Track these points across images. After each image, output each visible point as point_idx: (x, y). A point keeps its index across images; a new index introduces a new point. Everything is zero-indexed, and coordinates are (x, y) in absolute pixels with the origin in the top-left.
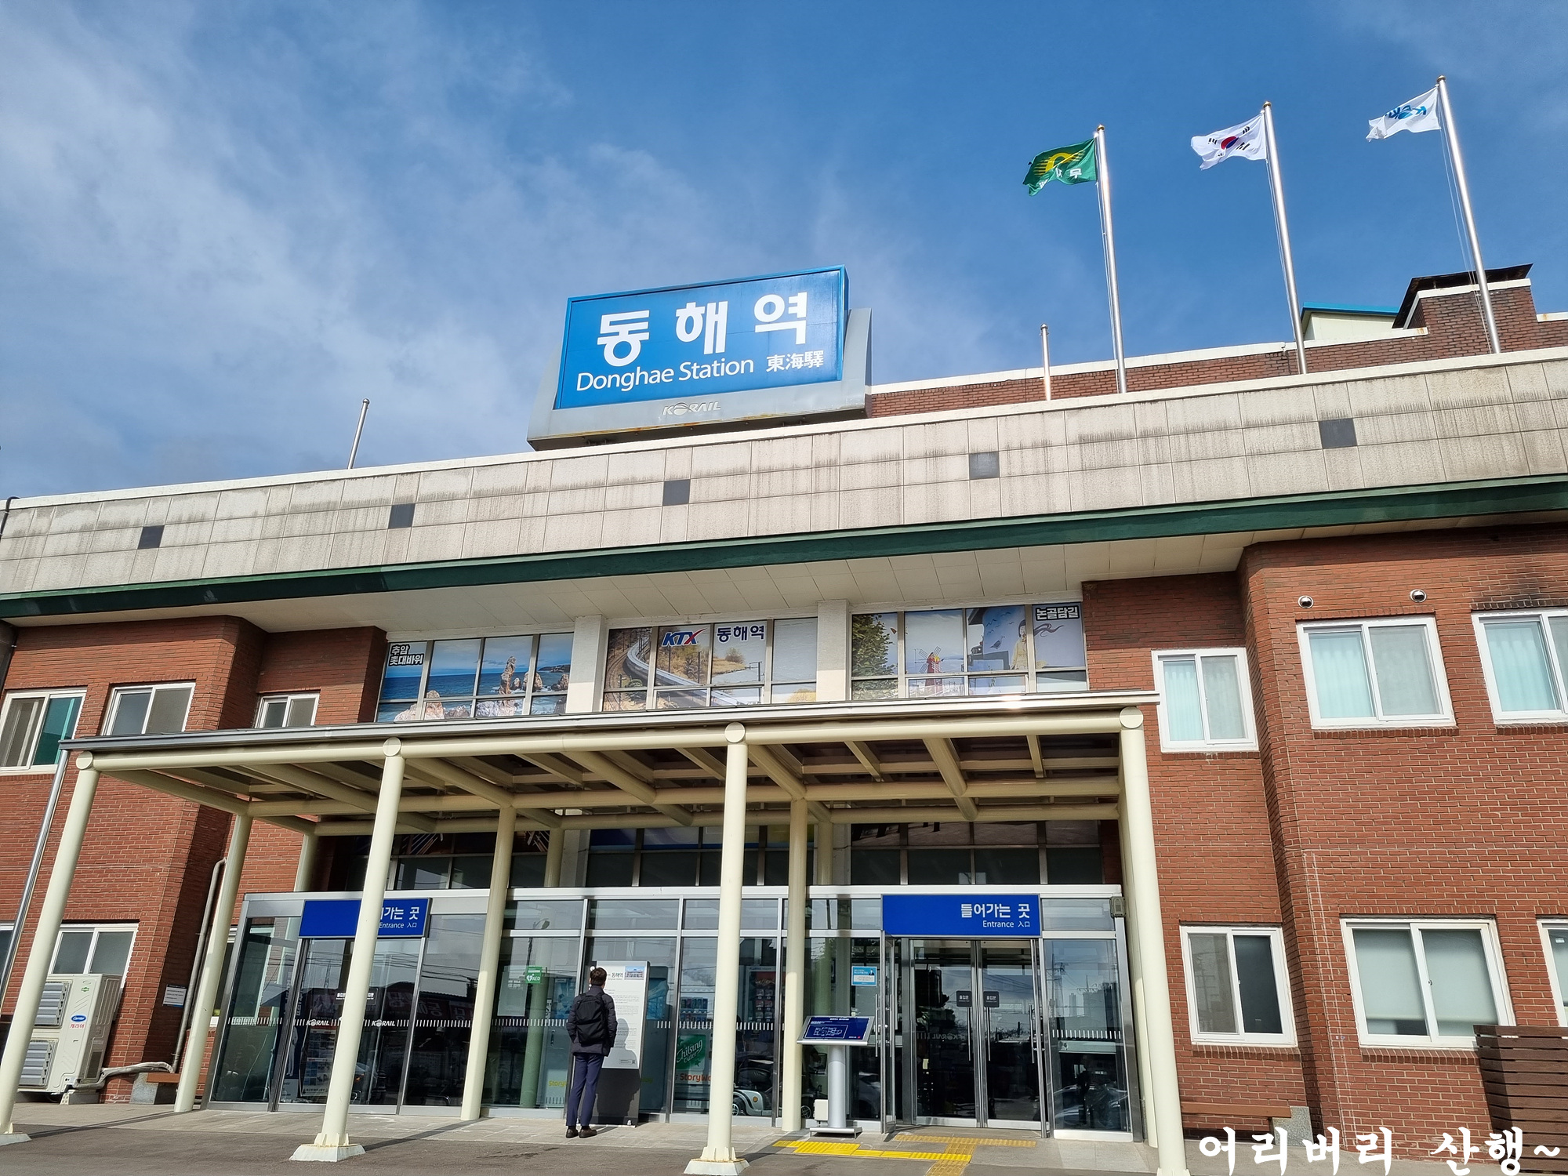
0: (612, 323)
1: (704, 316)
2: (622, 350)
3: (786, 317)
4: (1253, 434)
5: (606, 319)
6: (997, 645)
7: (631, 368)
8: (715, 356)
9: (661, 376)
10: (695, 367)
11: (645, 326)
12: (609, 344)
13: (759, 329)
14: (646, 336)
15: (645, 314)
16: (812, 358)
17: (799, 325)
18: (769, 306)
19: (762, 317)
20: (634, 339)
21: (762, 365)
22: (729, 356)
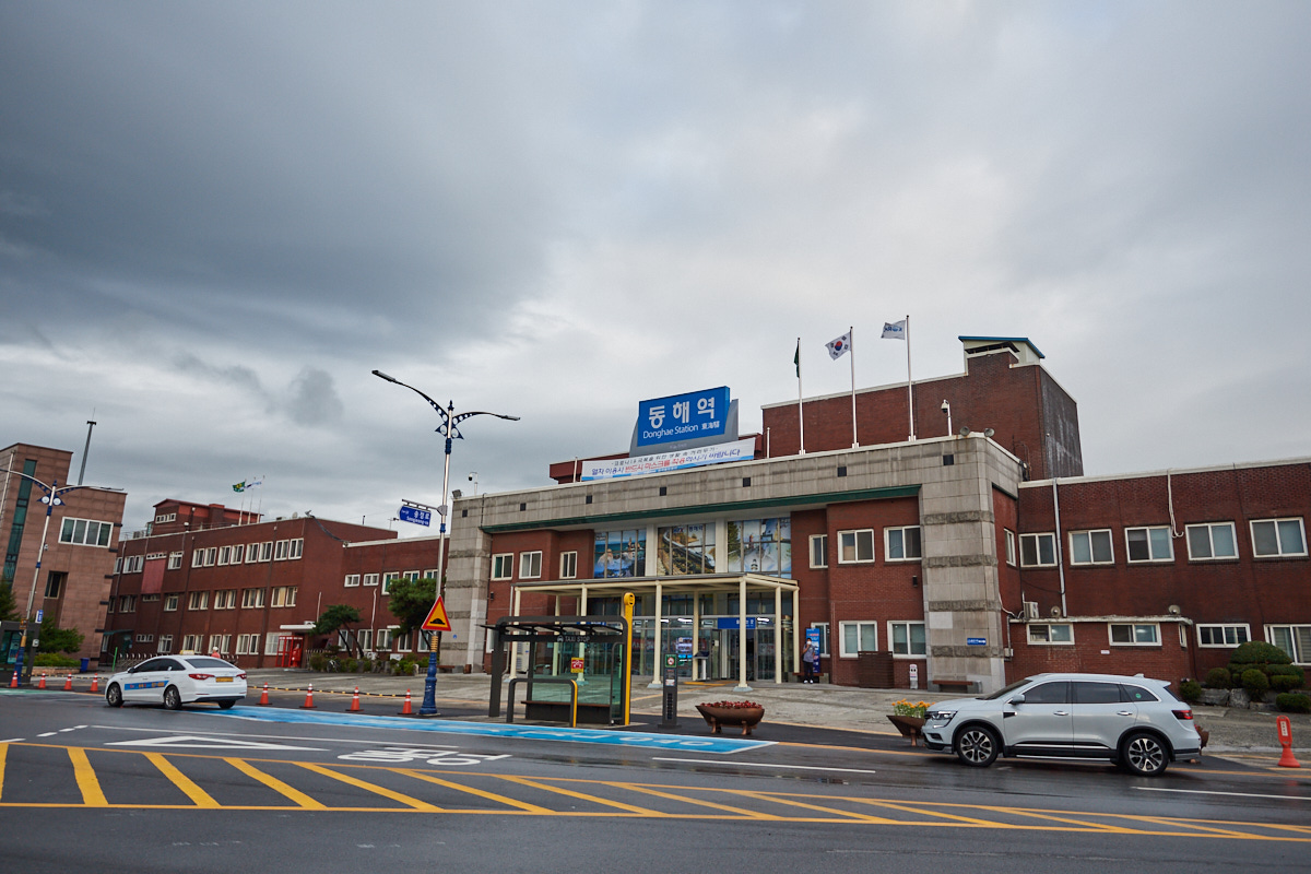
0: (654, 412)
1: (682, 408)
2: (657, 422)
3: (708, 408)
4: (820, 471)
5: (651, 409)
6: (770, 532)
7: (660, 429)
8: (686, 424)
9: (669, 432)
10: (680, 428)
11: (663, 412)
12: (653, 419)
13: (699, 413)
14: (664, 416)
15: (663, 407)
16: (716, 424)
17: (712, 411)
18: (702, 404)
19: (699, 407)
20: (661, 418)
21: (700, 427)
22: (691, 423)
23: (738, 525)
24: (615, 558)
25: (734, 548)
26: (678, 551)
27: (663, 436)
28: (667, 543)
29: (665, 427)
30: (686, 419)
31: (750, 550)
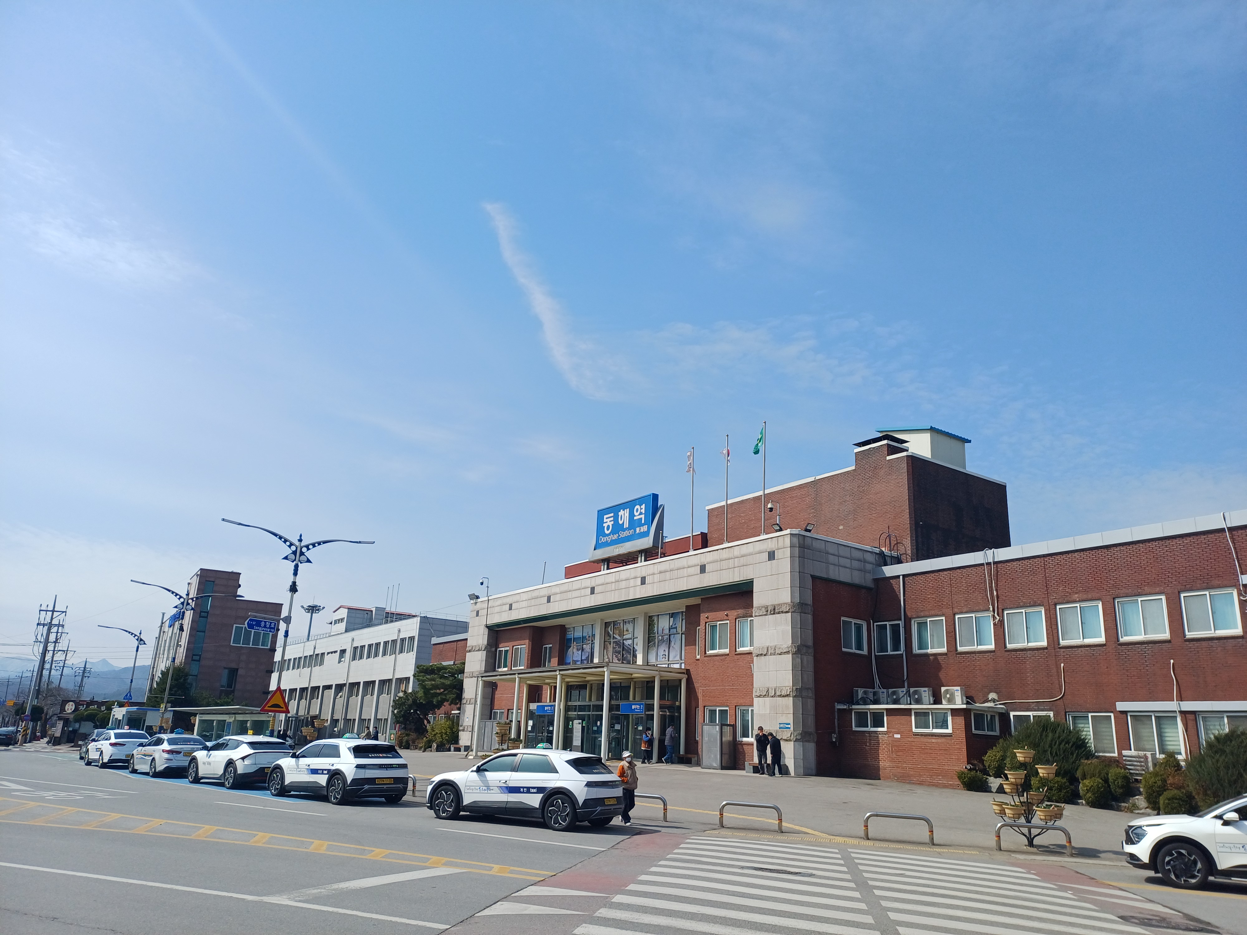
0: (607, 518)
1: (624, 514)
2: (608, 528)
3: (641, 514)
4: (689, 569)
5: (605, 517)
6: (675, 625)
7: (609, 534)
8: (626, 529)
9: (616, 536)
10: (622, 533)
11: (612, 519)
12: (605, 525)
13: (635, 518)
14: (612, 522)
15: (612, 515)
16: (645, 528)
17: (643, 516)
18: (637, 510)
19: (636, 514)
20: (611, 524)
21: (635, 531)
22: (629, 529)
23: (656, 619)
24: (578, 650)
25: (650, 641)
26: (617, 643)
27: (612, 540)
28: (609, 635)
29: (613, 533)
30: (626, 525)
31: (662, 641)
